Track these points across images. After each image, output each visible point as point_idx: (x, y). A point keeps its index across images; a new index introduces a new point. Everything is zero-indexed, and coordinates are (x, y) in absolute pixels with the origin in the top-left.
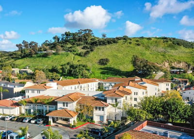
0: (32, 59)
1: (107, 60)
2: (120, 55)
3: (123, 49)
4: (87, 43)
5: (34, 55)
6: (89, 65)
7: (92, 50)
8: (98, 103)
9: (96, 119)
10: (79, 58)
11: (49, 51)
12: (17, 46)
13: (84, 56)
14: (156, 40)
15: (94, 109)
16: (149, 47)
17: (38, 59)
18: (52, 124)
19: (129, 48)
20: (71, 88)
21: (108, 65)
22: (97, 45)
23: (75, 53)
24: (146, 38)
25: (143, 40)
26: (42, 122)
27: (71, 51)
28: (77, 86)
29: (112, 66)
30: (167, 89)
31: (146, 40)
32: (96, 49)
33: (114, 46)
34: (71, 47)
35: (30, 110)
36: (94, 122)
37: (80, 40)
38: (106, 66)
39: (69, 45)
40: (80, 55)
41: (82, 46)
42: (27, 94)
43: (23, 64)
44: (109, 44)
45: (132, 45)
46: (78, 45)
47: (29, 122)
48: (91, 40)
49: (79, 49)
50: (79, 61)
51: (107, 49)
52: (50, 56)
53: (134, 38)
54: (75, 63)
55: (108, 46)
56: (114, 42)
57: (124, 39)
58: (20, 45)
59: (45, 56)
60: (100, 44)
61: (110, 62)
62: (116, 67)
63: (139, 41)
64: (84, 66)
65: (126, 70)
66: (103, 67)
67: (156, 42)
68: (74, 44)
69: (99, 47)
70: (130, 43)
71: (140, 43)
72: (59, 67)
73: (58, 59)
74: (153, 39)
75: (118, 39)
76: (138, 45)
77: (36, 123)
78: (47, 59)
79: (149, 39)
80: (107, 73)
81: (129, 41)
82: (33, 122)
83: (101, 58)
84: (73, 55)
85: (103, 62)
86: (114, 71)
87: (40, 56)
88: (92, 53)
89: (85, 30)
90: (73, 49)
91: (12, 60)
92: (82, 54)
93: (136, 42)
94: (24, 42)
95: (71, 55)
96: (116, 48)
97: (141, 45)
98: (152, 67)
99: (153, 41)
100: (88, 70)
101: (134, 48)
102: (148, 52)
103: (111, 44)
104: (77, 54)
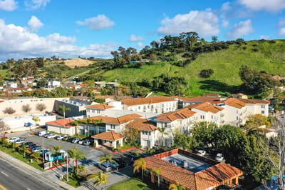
0: (123, 70)
1: (211, 72)
2: (228, 65)
3: (233, 56)
4: (189, 50)
5: (125, 66)
6: (187, 78)
7: (194, 59)
8: (146, 127)
9: (144, 144)
10: (177, 69)
11: (143, 60)
12: (112, 53)
13: (183, 66)
14: (282, 42)
15: (142, 133)
16: (271, 53)
17: (128, 70)
18: (97, 145)
19: (242, 55)
20: (139, 108)
21: (212, 78)
22: (201, 52)
23: (173, 63)
24: (267, 41)
25: (263, 44)
26: (88, 143)
27: (168, 61)
28: (147, 105)
29: (216, 79)
30: (263, 112)
31: (267, 44)
32: (199, 57)
33: (222, 53)
34: (169, 56)
35: (84, 131)
36: (141, 147)
37: (181, 46)
38: (208, 79)
39: (168, 53)
40: (178, 65)
41: (183, 54)
42: (88, 114)
43: (112, 76)
44: (216, 50)
45: (246, 52)
46: (178, 52)
47: (78, 142)
48: (195, 45)
49: (179, 58)
50: (176, 72)
51: (213, 56)
52: (143, 67)
53: (251, 41)
54: (171, 75)
55: (214, 53)
56: (223, 47)
57: (237, 43)
58: (116, 52)
59: (138, 66)
60: (205, 51)
61: (214, 74)
62: (221, 80)
63: (257, 46)
64: (179, 79)
65: (233, 84)
66: (204, 79)
67: (281, 46)
68: (173, 51)
69: (203, 54)
70: (244, 48)
71: (258, 48)
72: (151, 80)
73: (151, 70)
74: (277, 42)
75: (229, 43)
76: (255, 50)
77: (83, 144)
78: (139, 70)
79: (272, 42)
80: (208, 88)
81: (243, 46)
82: (81, 142)
83: (204, 68)
84: (170, 65)
85: (205, 74)
86: (217, 85)
87: (132, 67)
88: (193, 63)
89: (188, 33)
90: (171, 57)
91: (103, 71)
92: (180, 64)
93: (253, 47)
94: (121, 48)
95: (168, 65)
96: (225, 55)
97: (260, 51)
98: (265, 81)
99: (278, 45)
100: (185, 84)
101: (249, 55)
102: (267, 61)
103: (218, 51)
104: (174, 64)
